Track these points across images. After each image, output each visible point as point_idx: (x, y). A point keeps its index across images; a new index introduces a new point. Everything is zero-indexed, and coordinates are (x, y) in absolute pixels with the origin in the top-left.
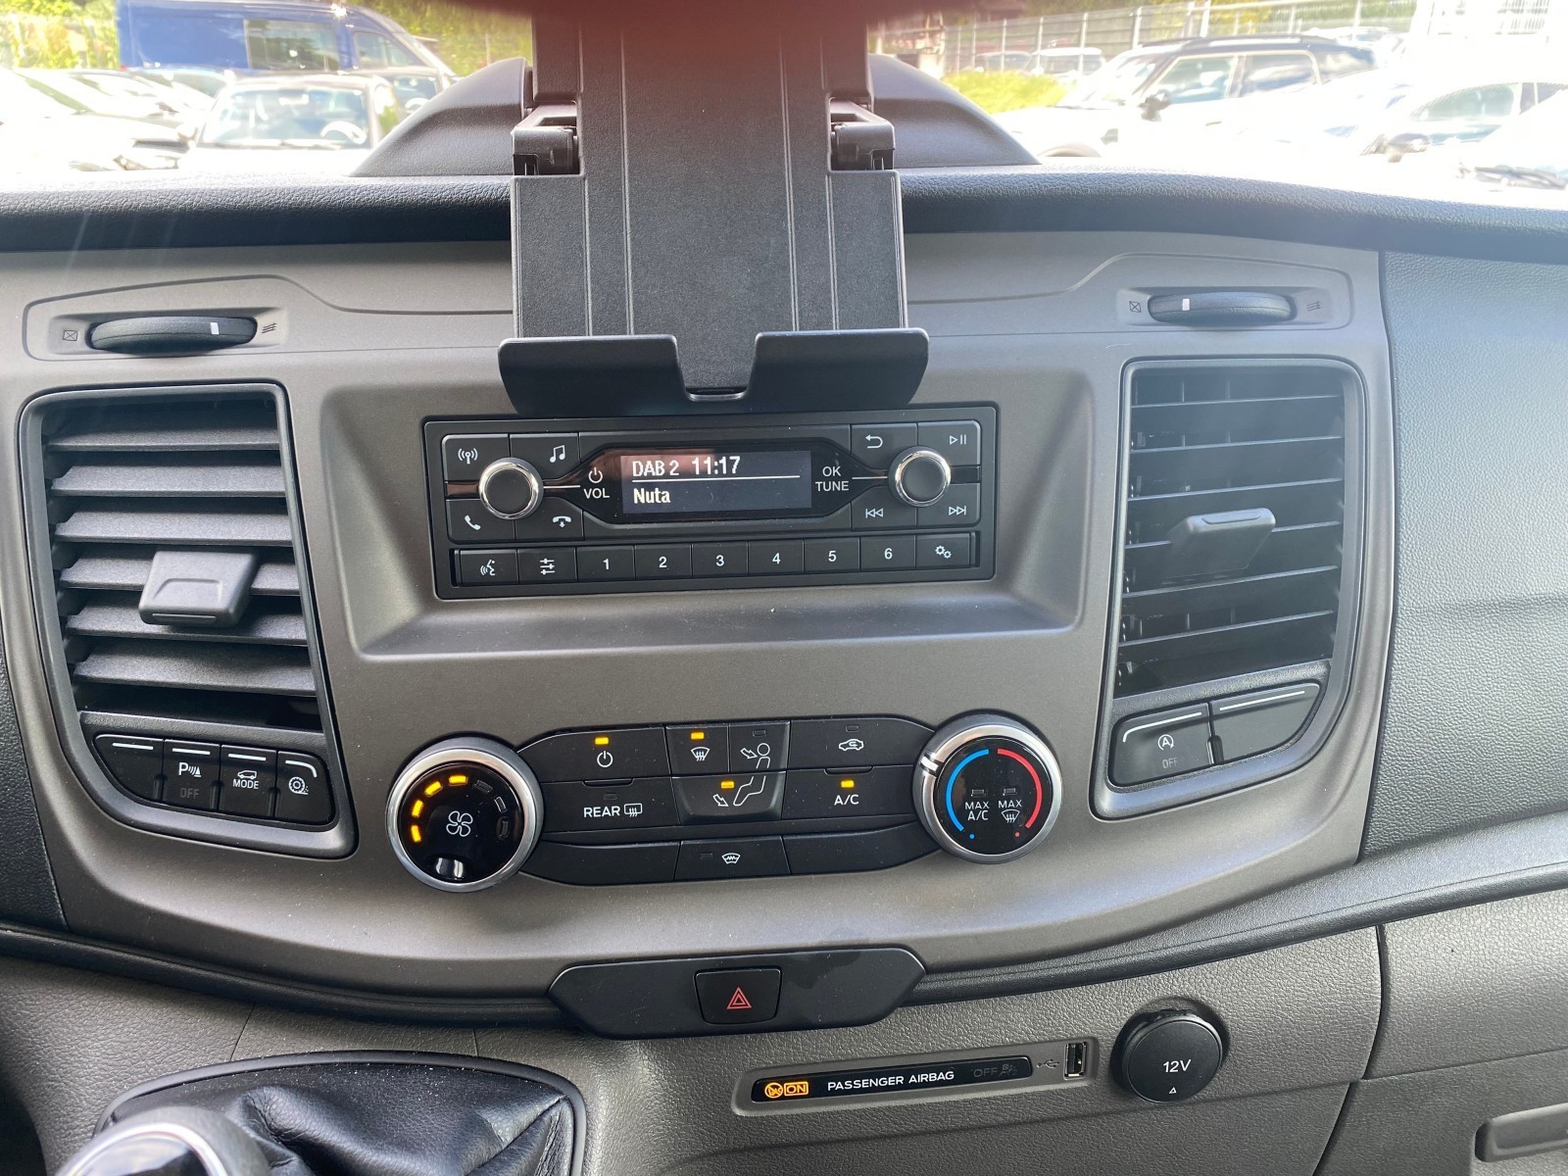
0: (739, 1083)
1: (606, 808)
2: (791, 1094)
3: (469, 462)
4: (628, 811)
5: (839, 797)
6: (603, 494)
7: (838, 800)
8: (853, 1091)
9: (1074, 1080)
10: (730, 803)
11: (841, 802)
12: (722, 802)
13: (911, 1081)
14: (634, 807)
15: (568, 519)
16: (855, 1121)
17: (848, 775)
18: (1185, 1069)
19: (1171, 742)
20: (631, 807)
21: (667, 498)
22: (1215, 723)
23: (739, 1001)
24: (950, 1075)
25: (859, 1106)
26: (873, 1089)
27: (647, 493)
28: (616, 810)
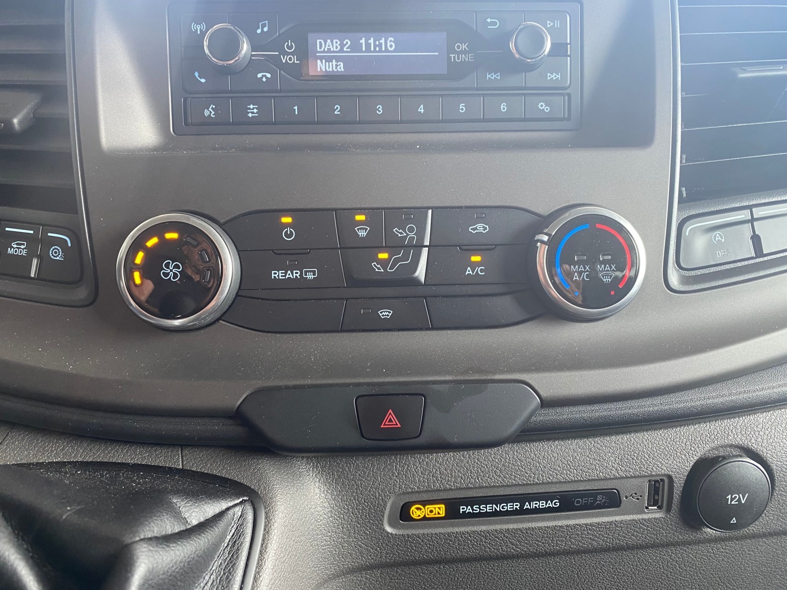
0: (390, 505)
1: (289, 272)
2: (432, 515)
3: (199, 32)
4: (306, 275)
5: (469, 268)
6: (295, 60)
7: (469, 271)
8: (480, 515)
9: (653, 512)
10: (385, 269)
11: (471, 272)
12: (379, 269)
13: (525, 507)
14: (311, 271)
15: (269, 75)
16: (481, 541)
17: (475, 252)
18: (743, 502)
19: (722, 238)
20: (309, 271)
21: (341, 68)
22: (755, 223)
23: (390, 421)
24: (555, 504)
25: (484, 528)
26: (495, 514)
27: (327, 63)
28: (296, 274)
